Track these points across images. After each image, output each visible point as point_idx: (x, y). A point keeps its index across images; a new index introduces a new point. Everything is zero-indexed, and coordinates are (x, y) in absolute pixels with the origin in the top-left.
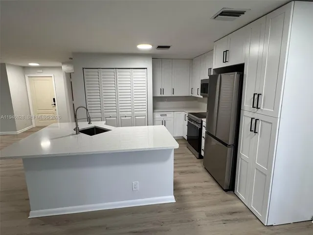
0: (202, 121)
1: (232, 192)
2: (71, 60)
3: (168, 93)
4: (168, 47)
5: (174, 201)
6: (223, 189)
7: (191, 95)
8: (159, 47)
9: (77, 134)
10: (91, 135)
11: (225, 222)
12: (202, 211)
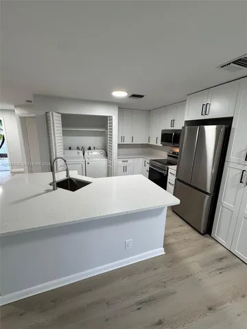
0: (168, 168)
1: (208, 235)
2: (30, 103)
3: (128, 141)
4: (142, 96)
5: (164, 253)
6: (201, 234)
7: (147, 142)
8: (134, 96)
9: (54, 189)
10: (74, 191)
11: (221, 270)
12: (193, 262)
